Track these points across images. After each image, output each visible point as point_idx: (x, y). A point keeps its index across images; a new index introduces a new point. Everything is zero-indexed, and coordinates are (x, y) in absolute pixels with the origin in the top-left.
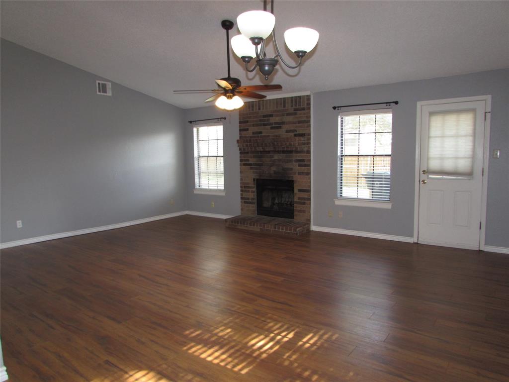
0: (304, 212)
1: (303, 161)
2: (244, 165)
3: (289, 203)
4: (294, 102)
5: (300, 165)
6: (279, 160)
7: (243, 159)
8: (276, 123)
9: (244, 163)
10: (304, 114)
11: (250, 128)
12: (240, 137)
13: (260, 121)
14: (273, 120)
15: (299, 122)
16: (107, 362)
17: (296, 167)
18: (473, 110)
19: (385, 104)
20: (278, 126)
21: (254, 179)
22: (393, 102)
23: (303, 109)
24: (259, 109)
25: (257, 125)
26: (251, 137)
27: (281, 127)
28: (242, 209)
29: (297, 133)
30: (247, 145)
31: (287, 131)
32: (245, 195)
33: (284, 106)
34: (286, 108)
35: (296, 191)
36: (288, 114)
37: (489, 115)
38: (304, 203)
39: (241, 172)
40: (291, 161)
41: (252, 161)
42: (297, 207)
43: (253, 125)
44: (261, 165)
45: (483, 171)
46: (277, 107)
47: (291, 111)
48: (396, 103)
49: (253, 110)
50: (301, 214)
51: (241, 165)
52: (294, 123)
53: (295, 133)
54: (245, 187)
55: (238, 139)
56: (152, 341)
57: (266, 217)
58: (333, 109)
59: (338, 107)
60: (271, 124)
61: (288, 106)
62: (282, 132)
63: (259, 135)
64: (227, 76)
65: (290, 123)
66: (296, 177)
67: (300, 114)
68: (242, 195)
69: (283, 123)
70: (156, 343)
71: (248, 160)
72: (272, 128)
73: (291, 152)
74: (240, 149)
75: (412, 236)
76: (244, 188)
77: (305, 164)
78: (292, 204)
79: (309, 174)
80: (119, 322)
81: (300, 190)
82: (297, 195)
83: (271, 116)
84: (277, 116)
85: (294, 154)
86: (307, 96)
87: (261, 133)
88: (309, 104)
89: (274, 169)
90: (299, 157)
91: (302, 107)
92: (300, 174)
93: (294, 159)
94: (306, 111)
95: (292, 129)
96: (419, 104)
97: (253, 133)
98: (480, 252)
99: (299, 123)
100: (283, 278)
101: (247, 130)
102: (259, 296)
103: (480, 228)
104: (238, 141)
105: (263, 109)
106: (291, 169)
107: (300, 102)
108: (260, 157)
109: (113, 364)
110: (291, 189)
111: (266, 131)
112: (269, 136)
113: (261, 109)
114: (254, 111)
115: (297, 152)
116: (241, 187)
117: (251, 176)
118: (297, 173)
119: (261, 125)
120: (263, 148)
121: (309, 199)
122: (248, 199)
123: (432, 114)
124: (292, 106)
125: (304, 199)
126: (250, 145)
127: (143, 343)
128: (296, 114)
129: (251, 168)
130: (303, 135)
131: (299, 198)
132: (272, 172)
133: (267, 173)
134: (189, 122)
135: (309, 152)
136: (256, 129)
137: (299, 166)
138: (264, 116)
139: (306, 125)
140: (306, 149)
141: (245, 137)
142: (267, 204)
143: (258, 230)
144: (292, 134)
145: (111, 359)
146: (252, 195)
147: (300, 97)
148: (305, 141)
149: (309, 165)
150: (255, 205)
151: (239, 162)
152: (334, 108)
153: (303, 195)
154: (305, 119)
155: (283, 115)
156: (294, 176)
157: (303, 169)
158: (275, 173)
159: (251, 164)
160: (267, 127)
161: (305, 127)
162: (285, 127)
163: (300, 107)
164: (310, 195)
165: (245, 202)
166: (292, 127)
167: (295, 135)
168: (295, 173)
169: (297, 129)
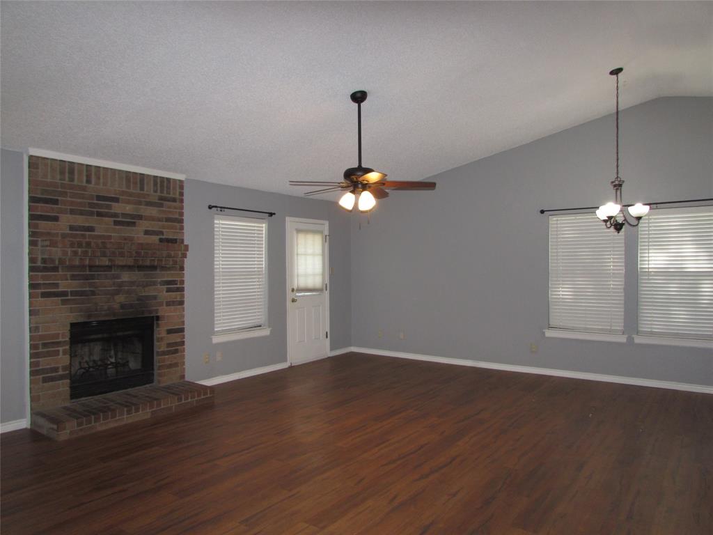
0: (176, 365)
1: (173, 282)
2: (44, 295)
4: (159, 185)
5: (169, 290)
6: (132, 283)
7: (40, 282)
8: (124, 215)
9: (44, 291)
10: (175, 208)
11: (62, 217)
13: (91, 205)
14: (117, 208)
15: (168, 220)
17: (163, 294)
18: (321, 232)
20: (131, 221)
21: (72, 325)
23: (174, 200)
24: (88, 181)
25: (82, 213)
26: (64, 236)
27: (134, 223)
29: (164, 237)
31: (147, 233)
32: (47, 363)
33: (142, 189)
34: (145, 192)
35: (159, 334)
36: (149, 204)
37: (328, 238)
38: (176, 351)
40: (154, 284)
41: (66, 285)
43: (72, 212)
44: (91, 293)
45: (327, 287)
46: (128, 187)
47: (154, 198)
48: (271, 214)
49: (72, 180)
50: (172, 369)
52: (160, 220)
53: (161, 237)
54: (43, 345)
58: (207, 208)
59: (221, 207)
60: (115, 215)
61: (149, 189)
62: (137, 233)
63: (87, 233)
65: (152, 219)
66: (164, 311)
67: (169, 207)
69: (140, 217)
71: (57, 285)
72: (116, 223)
73: (153, 268)
75: (286, 360)
77: (178, 288)
79: (181, 303)
81: (170, 332)
82: (165, 340)
83: (116, 200)
84: (128, 202)
85: (158, 272)
86: (180, 180)
87: (91, 229)
88: (181, 194)
89: (121, 298)
90: (168, 276)
91: (172, 196)
92: (168, 304)
93: (159, 280)
94: (177, 204)
95: (156, 229)
96: (287, 219)
97: (72, 228)
99: (166, 221)
101: (53, 219)
103: (327, 337)
105: (97, 183)
106: (155, 297)
107: (168, 188)
108: (86, 278)
111: (103, 227)
112: (110, 237)
113: (93, 182)
114: (76, 182)
115: (164, 268)
117: (61, 319)
118: (165, 304)
119: (91, 214)
121: (182, 343)
123: (299, 231)
124: (155, 191)
125: (176, 344)
128: (161, 205)
129: (64, 302)
130: (172, 241)
131: (169, 345)
132: (116, 306)
133: (106, 307)
135: (182, 268)
136: (80, 221)
138: (99, 198)
139: (178, 225)
140: (178, 265)
141: (47, 233)
144: (155, 239)
146: (64, 359)
147: (168, 180)
149: (182, 289)
150: (67, 381)
152: (210, 207)
153: (174, 338)
154: (177, 216)
155: (140, 203)
156: (160, 308)
157: (174, 296)
158: (123, 306)
159: (64, 294)
160: (106, 219)
161: (176, 229)
162: (144, 225)
163: (168, 195)
164: (184, 336)
165: (45, 380)
166: (154, 226)
167: (161, 240)
168: (161, 304)
169: (164, 230)
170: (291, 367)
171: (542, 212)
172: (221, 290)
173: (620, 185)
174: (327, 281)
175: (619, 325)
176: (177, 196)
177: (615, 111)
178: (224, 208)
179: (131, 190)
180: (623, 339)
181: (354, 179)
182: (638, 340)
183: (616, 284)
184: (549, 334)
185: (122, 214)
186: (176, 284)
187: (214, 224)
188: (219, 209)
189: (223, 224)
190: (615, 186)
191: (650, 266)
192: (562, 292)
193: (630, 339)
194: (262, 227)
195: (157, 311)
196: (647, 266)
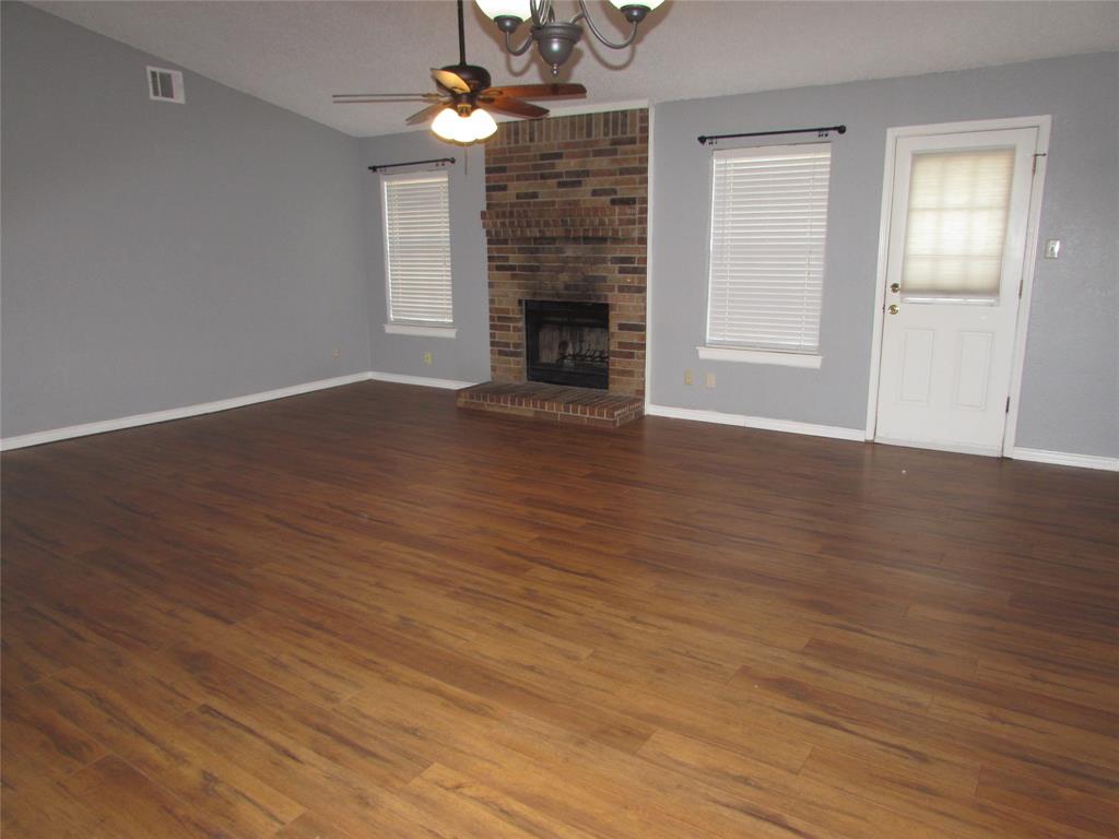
0: (630, 373)
1: (630, 260)
2: (499, 268)
3: (597, 354)
4: (611, 125)
5: (622, 271)
6: (577, 259)
7: (496, 255)
8: (569, 173)
9: (497, 264)
10: (634, 152)
11: (509, 184)
12: (489, 206)
13: (535, 167)
14: (563, 165)
15: (623, 172)
16: (207, 709)
17: (613, 274)
18: (1010, 151)
19: (817, 133)
20: (575, 180)
21: (520, 302)
22: (835, 129)
23: (632, 141)
24: (532, 140)
25: (527, 178)
26: (512, 205)
27: (580, 182)
28: (493, 369)
29: (619, 196)
30: (503, 224)
31: (595, 193)
32: (501, 336)
33: (589, 134)
34: (593, 138)
35: (613, 328)
36: (599, 153)
37: (1042, 162)
38: (631, 356)
39: (491, 285)
40: (604, 261)
41: (515, 259)
42: (617, 364)
43: (518, 178)
44: (537, 269)
45: (1021, 288)
46: (572, 136)
47: (605, 145)
48: (841, 130)
49: (517, 141)
50: (625, 378)
51: (490, 269)
52: (611, 173)
53: (614, 197)
54: (500, 319)
55: (484, 208)
56: (304, 661)
57: (547, 385)
58: (698, 142)
59: (711, 138)
60: (558, 175)
61: (598, 133)
62: (583, 194)
63: (532, 200)
64: (457, 62)
65: (600, 173)
66: (613, 298)
67: (626, 153)
68: (492, 336)
69: (586, 173)
70: (311, 665)
71: (507, 259)
72: (560, 185)
73: (603, 240)
74: (488, 233)
75: (862, 427)
76: (498, 320)
77: (636, 268)
78: (603, 358)
79: (642, 290)
80: (229, 622)
81: (622, 327)
82: (617, 337)
83: (559, 156)
84: (573, 156)
85: (608, 245)
86: (641, 110)
87: (535, 195)
88: (645, 130)
89: (564, 277)
90: (620, 251)
91: (629, 135)
92: (622, 289)
93: (609, 256)
94: (638, 146)
95: (606, 187)
96: (891, 133)
97: (518, 196)
98: (1003, 461)
99: (621, 174)
100: (584, 521)
101: (504, 188)
102: (532, 560)
103: (1007, 410)
104: (483, 215)
105: (540, 140)
106: (604, 279)
107: (624, 125)
108: (531, 251)
109: (219, 714)
110: (603, 323)
111: (547, 191)
112: (553, 203)
113: (536, 139)
114: (521, 144)
115: (615, 240)
116: (492, 318)
117: (513, 294)
118: (616, 289)
119: (535, 177)
120: (540, 231)
121: (643, 346)
122: (507, 345)
123: (917, 157)
124: (606, 134)
125: (631, 345)
126: (512, 224)
127: (283, 666)
128: (614, 152)
129: (514, 277)
130: (630, 202)
131: (621, 345)
132: (561, 286)
133: (549, 286)
134: (370, 168)
135: (643, 241)
136: (525, 187)
137: (620, 272)
138: (544, 157)
139: (637, 177)
140: (636, 234)
141: (499, 205)
142: (549, 356)
143: (530, 415)
144: (606, 199)
145: (215, 702)
146: (516, 336)
147: (624, 113)
148: (634, 215)
149: (644, 271)
150: (523, 360)
151: (486, 263)
152: (702, 140)
153: (627, 336)
154: (637, 164)
155: (586, 155)
156: (610, 294)
157: (629, 279)
158: (567, 287)
159: (512, 268)
160: (549, 181)
161: (635, 183)
162: (591, 183)
163: (624, 136)
164: (645, 335)
165: (500, 353)
166: (606, 183)
167: (614, 202)
168: (611, 289)
169: (618, 188)
176: (637, 134)
179: (577, 139)
185: (567, 172)
186: (633, 263)
195: (607, 297)
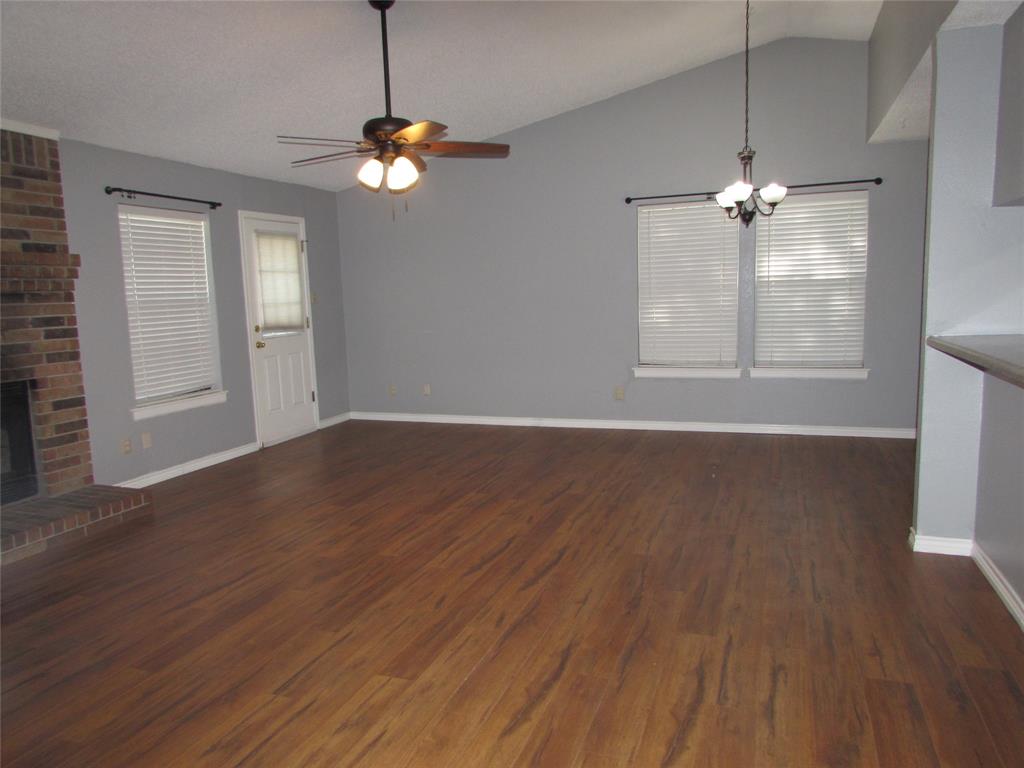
0: (76, 460)
1: (58, 321)
4: (10, 147)
5: (49, 335)
10: (47, 190)
15: (35, 211)
17: (40, 342)
18: (294, 236)
22: (216, 204)
23: (43, 176)
29: (30, 242)
37: (305, 245)
38: (74, 438)
40: (22, 324)
42: (56, 454)
45: (308, 322)
47: (6, 173)
48: (214, 205)
50: (70, 468)
52: (19, 211)
53: (26, 241)
65: (5, 208)
66: (44, 371)
67: (35, 189)
75: (253, 440)
77: (65, 331)
79: (75, 356)
81: (58, 406)
85: (26, 303)
88: (54, 165)
90: (44, 311)
91: (37, 167)
92: (51, 358)
93: (30, 318)
94: (48, 183)
95: (15, 227)
96: (240, 214)
99: (32, 213)
103: (313, 399)
106: (26, 348)
107: (30, 153)
115: (35, 297)
118: (44, 359)
121: (83, 424)
123: (260, 233)
124: (5, 159)
125: (72, 425)
128: (19, 185)
130: (47, 249)
131: (57, 428)
135: (68, 297)
137: (46, 337)
139: (54, 220)
140: (62, 290)
144: (16, 244)
147: (28, 138)
149: (74, 333)
153: (68, 416)
154: (51, 205)
156: (36, 366)
157: (60, 344)
161: (52, 228)
163: (29, 167)
164: (85, 410)
166: (10, 221)
167: (26, 248)
168: (38, 360)
169: (30, 230)
170: (263, 450)
171: (628, 201)
172: (141, 332)
173: (750, 158)
174: (308, 313)
175: (730, 355)
176: (48, 168)
177: (744, 49)
178: (135, 192)
180: (736, 374)
181: (382, 138)
182: (755, 373)
183: (728, 301)
184: (639, 372)
186: (62, 324)
187: (118, 220)
188: (125, 194)
189: (134, 221)
190: (743, 159)
191: (771, 274)
192: (656, 314)
193: (745, 374)
194: (200, 228)
195: (32, 371)
196: (766, 274)
